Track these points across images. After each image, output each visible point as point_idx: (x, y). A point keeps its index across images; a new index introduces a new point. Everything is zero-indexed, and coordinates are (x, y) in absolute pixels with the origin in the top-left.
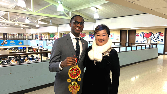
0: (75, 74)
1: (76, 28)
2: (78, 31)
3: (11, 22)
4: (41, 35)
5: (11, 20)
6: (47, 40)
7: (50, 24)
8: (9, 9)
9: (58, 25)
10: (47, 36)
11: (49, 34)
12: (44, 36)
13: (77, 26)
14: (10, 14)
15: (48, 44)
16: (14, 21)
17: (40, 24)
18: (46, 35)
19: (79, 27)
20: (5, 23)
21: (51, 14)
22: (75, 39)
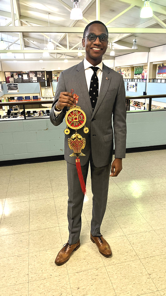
0: (77, 122)
1: (92, 48)
2: (96, 52)
3: (71, 51)
4: (120, 71)
5: (70, 47)
6: (128, 80)
7: (133, 48)
8: (68, 27)
9: (149, 48)
10: (130, 72)
11: (133, 68)
12: (124, 72)
13: (94, 43)
14: (69, 36)
15: (129, 87)
16: (76, 48)
17: (116, 51)
18: (128, 70)
19: (98, 46)
20: (64, 54)
21: (135, 27)
22: (91, 69)
